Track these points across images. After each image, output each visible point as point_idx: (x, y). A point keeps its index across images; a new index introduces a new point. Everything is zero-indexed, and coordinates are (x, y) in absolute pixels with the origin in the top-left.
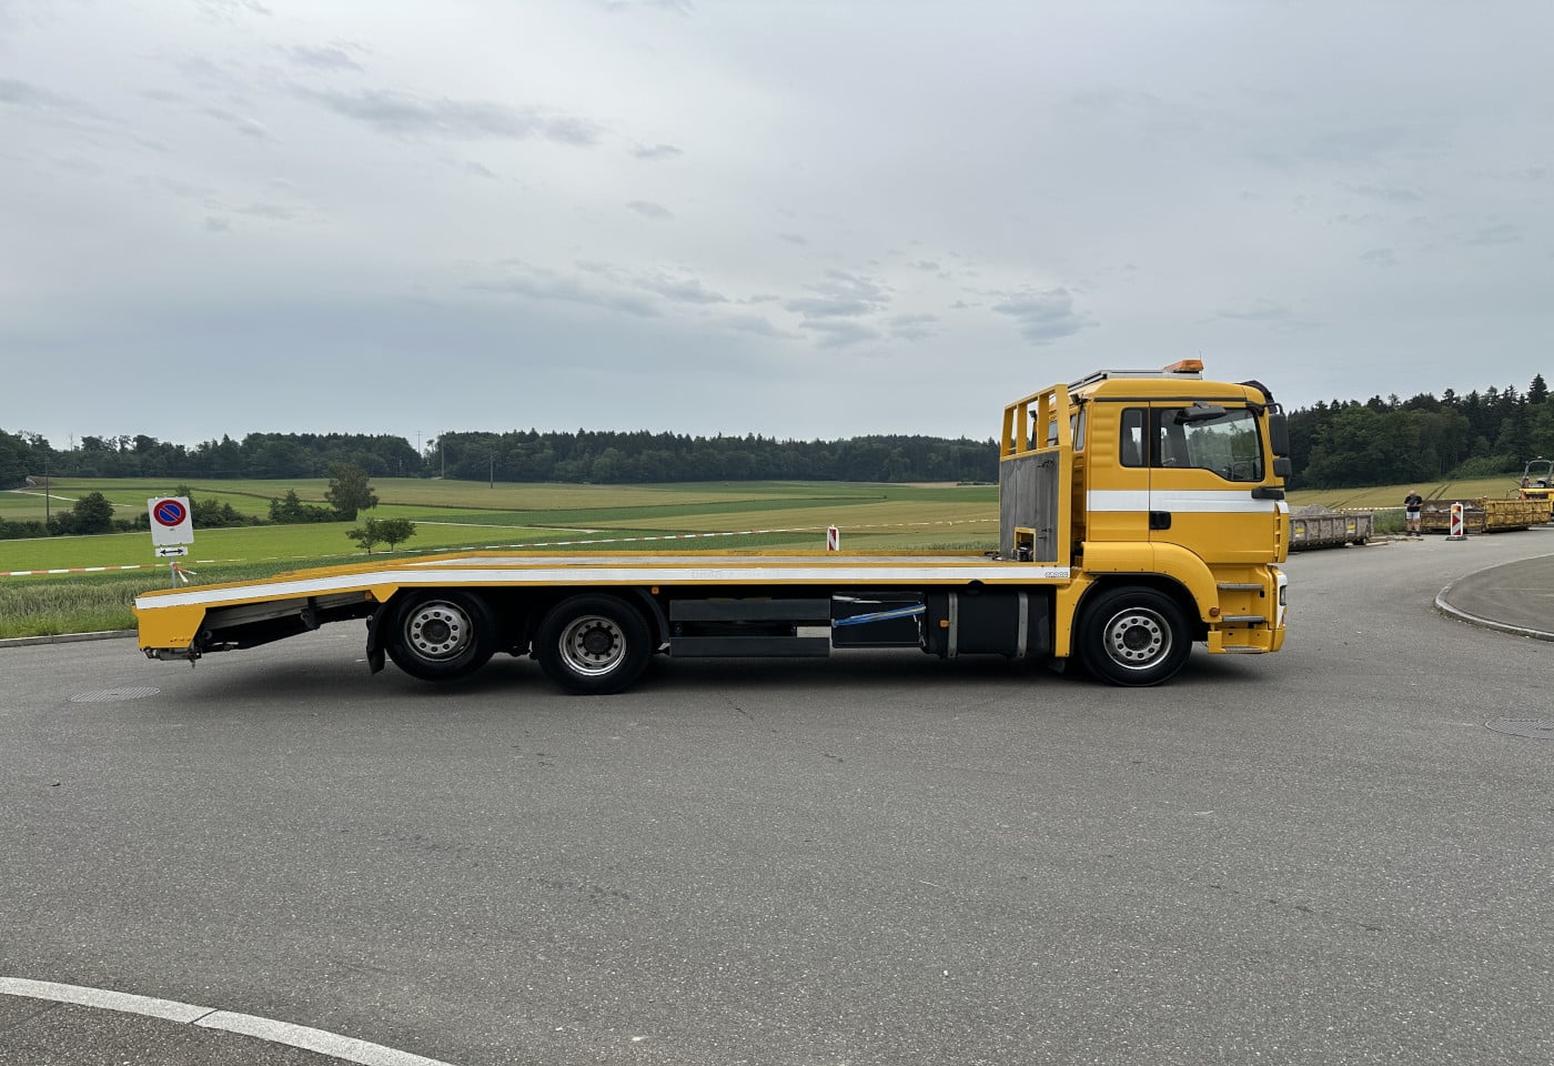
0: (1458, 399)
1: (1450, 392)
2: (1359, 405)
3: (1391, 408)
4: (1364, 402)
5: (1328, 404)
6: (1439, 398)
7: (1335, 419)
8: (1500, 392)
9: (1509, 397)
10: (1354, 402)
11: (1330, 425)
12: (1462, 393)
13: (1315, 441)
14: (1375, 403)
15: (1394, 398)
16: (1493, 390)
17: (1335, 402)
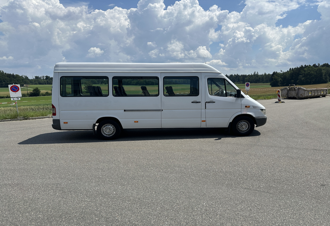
3: (318, 66)
5: (304, 66)
7: (305, 69)
10: (309, 65)
13: (301, 74)
14: (314, 65)
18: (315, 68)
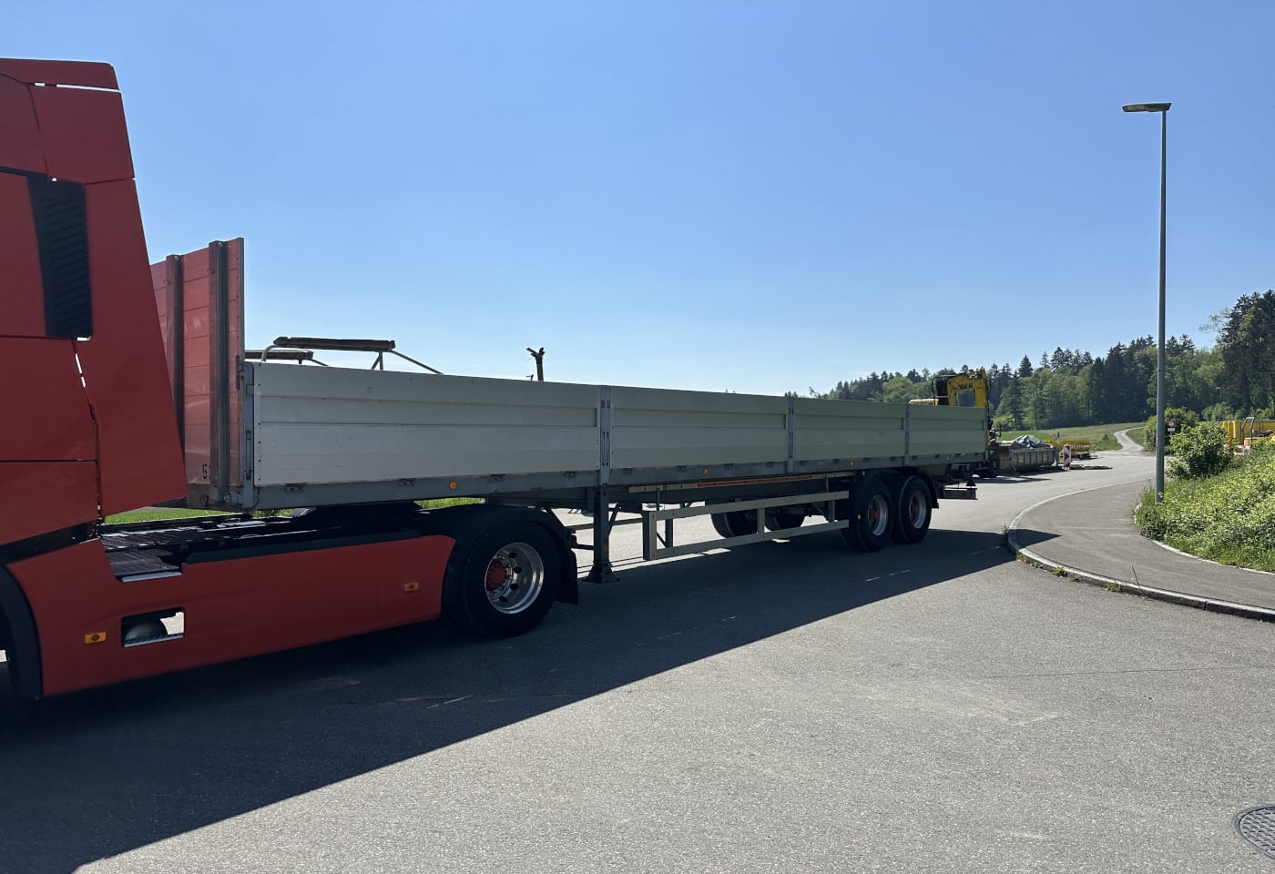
2: (901, 376)
3: (924, 379)
4: (905, 374)
9: (1005, 374)
10: (898, 374)
14: (912, 375)
17: (884, 373)
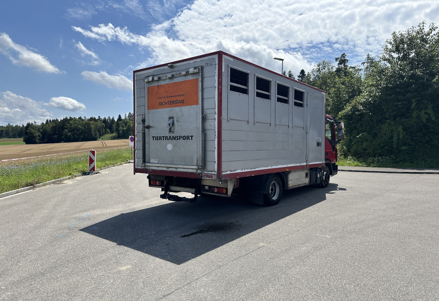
0: (101, 119)
1: (99, 117)
5: (68, 118)
6: (97, 118)
7: (71, 122)
8: (111, 118)
11: (70, 124)
12: (102, 118)
13: (66, 128)
15: (85, 117)
16: (109, 117)
18: (82, 122)
